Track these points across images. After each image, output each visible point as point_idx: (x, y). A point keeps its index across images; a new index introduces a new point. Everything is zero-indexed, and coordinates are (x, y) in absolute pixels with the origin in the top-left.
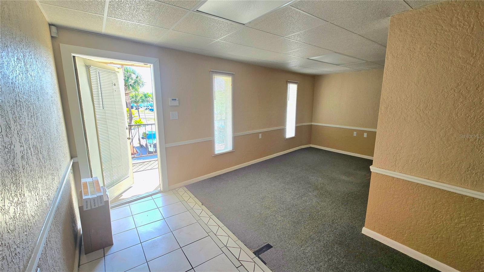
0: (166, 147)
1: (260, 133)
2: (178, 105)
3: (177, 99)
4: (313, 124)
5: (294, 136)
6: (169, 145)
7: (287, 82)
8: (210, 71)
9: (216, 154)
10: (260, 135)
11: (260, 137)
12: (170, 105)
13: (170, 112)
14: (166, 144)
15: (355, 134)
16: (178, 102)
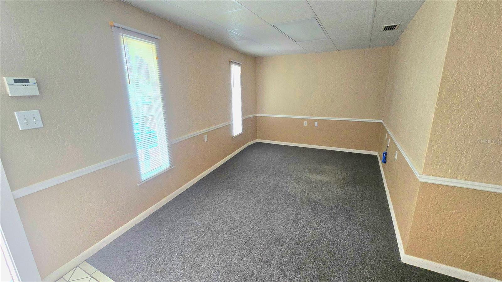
1: (205, 134)
2: (38, 93)
3: (32, 80)
4: (258, 115)
5: (241, 132)
7: (230, 62)
8: (111, 26)
9: (143, 180)
10: (206, 136)
11: (206, 140)
12: (10, 95)
13: (15, 113)
14: (14, 192)
15: (305, 123)
16: (36, 86)
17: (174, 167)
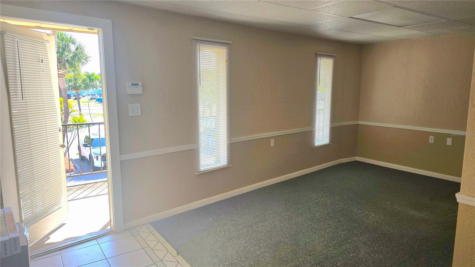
0: (122, 160)
1: (272, 137)
2: (141, 93)
3: (140, 84)
4: (360, 122)
5: (328, 142)
6: (125, 157)
7: (317, 55)
8: (192, 40)
9: (200, 171)
10: (272, 141)
11: (272, 144)
12: (128, 93)
13: (129, 105)
14: (121, 156)
15: (431, 139)
16: (141, 88)
17: (231, 165)
